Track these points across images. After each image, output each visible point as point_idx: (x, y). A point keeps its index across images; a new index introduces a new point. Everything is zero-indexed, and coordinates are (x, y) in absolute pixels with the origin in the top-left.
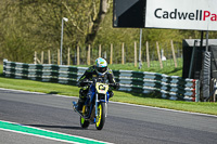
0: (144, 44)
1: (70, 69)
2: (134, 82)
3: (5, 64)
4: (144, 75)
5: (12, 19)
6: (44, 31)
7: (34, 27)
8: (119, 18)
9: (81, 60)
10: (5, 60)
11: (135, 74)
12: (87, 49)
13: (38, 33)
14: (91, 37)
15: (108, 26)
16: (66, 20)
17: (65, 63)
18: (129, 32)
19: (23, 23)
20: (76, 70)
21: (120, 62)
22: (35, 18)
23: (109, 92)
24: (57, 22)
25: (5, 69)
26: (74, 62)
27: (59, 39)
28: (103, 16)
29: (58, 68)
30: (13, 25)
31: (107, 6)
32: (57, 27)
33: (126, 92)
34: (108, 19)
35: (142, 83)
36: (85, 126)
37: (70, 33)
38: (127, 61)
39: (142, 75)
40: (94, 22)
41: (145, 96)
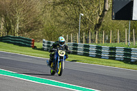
0: (131, 31)
1: (85, 46)
2: (125, 54)
3: (44, 42)
4: (131, 50)
5: (48, 14)
6: (68, 22)
7: (62, 19)
8: (116, 14)
9: (92, 40)
10: (44, 40)
11: (126, 50)
12: (96, 33)
13: (65, 23)
14: (98, 26)
15: (109, 19)
16: (82, 15)
17: (82, 42)
18: (122, 23)
19: (55, 17)
20: (89, 46)
21: (116, 42)
22: (62, 14)
23: (65, 55)
24: (77, 16)
25: (44, 45)
26: (87, 41)
27: (77, 27)
28: (106, 13)
29: (77, 45)
30: (49, 18)
31: (108, 6)
32: (77, 20)
33: (120, 61)
34: (109, 15)
35: (130, 55)
36: (53, 74)
37: (84, 23)
38: (121, 41)
39: (130, 50)
40: (100, 16)
41: (132, 63)
